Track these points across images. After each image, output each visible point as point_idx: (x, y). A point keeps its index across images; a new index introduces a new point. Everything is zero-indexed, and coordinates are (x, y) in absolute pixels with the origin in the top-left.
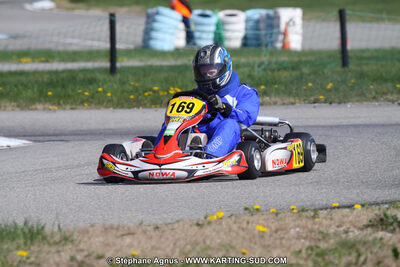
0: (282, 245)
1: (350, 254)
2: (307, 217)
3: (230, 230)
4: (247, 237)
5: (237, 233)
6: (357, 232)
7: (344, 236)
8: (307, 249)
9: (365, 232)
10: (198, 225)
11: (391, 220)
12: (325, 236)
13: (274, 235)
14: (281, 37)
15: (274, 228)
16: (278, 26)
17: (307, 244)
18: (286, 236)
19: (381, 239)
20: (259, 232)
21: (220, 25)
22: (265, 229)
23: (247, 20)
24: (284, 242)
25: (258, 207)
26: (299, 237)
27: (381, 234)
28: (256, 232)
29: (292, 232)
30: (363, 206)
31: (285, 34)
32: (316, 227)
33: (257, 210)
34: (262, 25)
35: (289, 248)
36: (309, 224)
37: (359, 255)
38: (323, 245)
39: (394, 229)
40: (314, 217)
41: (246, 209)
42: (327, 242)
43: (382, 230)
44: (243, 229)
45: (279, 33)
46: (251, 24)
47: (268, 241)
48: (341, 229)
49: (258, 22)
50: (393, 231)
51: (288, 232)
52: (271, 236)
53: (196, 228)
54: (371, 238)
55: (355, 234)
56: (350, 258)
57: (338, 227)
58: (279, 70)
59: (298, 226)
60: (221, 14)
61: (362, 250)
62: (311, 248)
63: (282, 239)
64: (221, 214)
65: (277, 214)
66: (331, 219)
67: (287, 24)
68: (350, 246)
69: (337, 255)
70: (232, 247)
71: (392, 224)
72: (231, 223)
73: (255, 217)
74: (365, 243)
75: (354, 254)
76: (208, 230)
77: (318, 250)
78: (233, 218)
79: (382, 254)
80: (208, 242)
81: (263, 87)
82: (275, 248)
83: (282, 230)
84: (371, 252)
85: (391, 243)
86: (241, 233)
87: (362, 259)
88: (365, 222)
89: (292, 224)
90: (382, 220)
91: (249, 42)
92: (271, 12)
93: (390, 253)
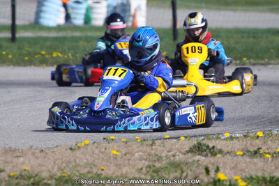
0: (129, 164)
1: (176, 171)
2: (147, 145)
3: (93, 153)
4: (105, 158)
5: (98, 155)
6: (181, 156)
7: (172, 158)
8: (147, 167)
9: (187, 156)
10: (71, 149)
11: (205, 148)
12: (159, 159)
13: (125, 157)
14: (131, 19)
15: (124, 152)
16: (129, 10)
17: (147, 163)
18: (132, 158)
19: (198, 161)
20: (114, 155)
21: (89, 9)
22: (118, 153)
23: (108, 6)
24: (131, 162)
25: (113, 137)
26: (141, 159)
27: (198, 157)
28: (112, 155)
29: (137, 155)
30: (186, 137)
31: (134, 16)
32: (153, 152)
33: (112, 139)
34: (118, 10)
35: (134, 167)
36: (149, 149)
37: (182, 172)
38: (158, 165)
39: (207, 154)
40: (152, 145)
41: (104, 139)
42: (161, 163)
43: (199, 154)
44: (102, 153)
45: (130, 16)
46: (111, 9)
47: (120, 161)
48: (171, 153)
49: (115, 7)
50: (206, 156)
51: (133, 155)
52: (122, 158)
53: (70, 151)
54: (190, 160)
55: (180, 157)
56: (176, 174)
57: (168, 152)
59: (141, 151)
60: (90, 2)
61: (185, 168)
62: (149, 167)
63: (129, 160)
64: (87, 142)
65: (126, 143)
66: (164, 146)
67: (136, 10)
68: (176, 165)
69: (167, 172)
70: (95, 165)
71: (205, 151)
72: (94, 148)
73: (111, 144)
74: (187, 164)
75: (179, 172)
76: (78, 153)
77: (154, 168)
78: (95, 145)
79: (198, 171)
80: (78, 162)
82: (125, 166)
83: (129, 153)
84: (191, 170)
85: (204, 164)
86: (101, 155)
87: (184, 174)
88: (187, 149)
89: (137, 150)
90: (198, 147)
92: (125, 1)
93: (204, 171)
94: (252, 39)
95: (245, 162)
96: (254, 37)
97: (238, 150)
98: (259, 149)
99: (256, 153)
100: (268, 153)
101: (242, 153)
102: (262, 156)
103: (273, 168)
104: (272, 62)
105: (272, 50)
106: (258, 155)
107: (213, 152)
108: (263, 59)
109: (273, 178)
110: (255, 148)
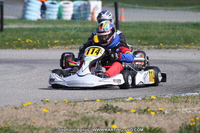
0: (54, 119)
1: (85, 124)
2: (71, 105)
3: (31, 111)
4: (38, 114)
5: (34, 112)
6: (93, 113)
7: (86, 114)
8: (65, 121)
9: (96, 113)
10: (16, 108)
11: (110, 107)
12: (76, 114)
13: (52, 114)
14: (90, 15)
16: (90, 9)
17: (66, 118)
18: (58, 115)
21: (61, 9)
22: (47, 111)
23: (74, 6)
24: (55, 117)
25: (48, 100)
26: (64, 115)
27: (101, 114)
28: (43, 112)
29: (62, 112)
30: (101, 100)
31: (93, 14)
32: (74, 110)
34: (82, 9)
36: (71, 108)
37: (89, 124)
38: (74, 119)
39: (111, 112)
40: (74, 105)
41: (42, 101)
42: (76, 118)
44: (37, 111)
45: (90, 13)
46: (76, 8)
48: (86, 111)
49: (80, 7)
50: (109, 113)
52: (50, 114)
53: (14, 110)
54: (97, 116)
55: (91, 114)
56: (85, 126)
57: (85, 110)
58: (85, 31)
60: (61, 3)
61: (92, 121)
62: (67, 121)
64: (30, 103)
65: (56, 103)
66: (83, 106)
67: (94, 9)
68: (86, 120)
70: (30, 119)
71: (110, 109)
72: (33, 107)
74: (94, 118)
75: (87, 124)
77: (70, 122)
78: (35, 105)
79: (100, 124)
80: (18, 117)
81: (72, 40)
82: (51, 120)
83: (57, 111)
84: (96, 123)
85: (106, 118)
86: (36, 113)
87: (90, 126)
88: (98, 108)
89: (63, 108)
90: (105, 107)
91: (75, 17)
92: (86, 3)
93: (104, 124)
94: (171, 30)
95: (136, 117)
96: (173, 29)
97: (134, 109)
98: (148, 108)
99: (145, 110)
100: (153, 111)
101: (134, 111)
102: (149, 113)
103: (154, 122)
104: (180, 47)
105: (182, 38)
106: (146, 112)
107: (115, 110)
108: (175, 45)
109: (152, 128)
110: (145, 108)
